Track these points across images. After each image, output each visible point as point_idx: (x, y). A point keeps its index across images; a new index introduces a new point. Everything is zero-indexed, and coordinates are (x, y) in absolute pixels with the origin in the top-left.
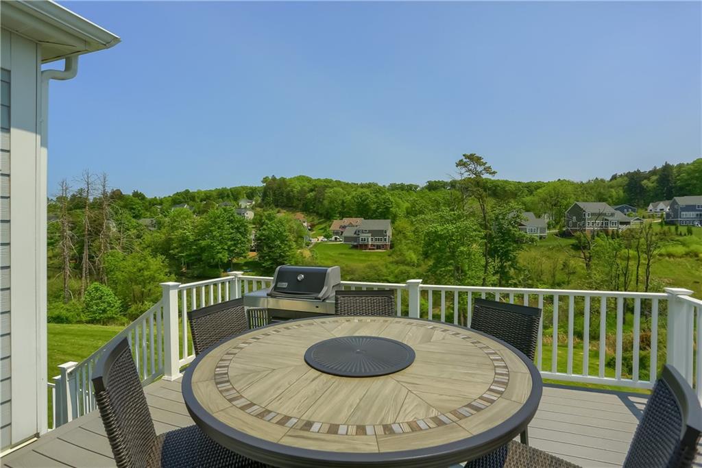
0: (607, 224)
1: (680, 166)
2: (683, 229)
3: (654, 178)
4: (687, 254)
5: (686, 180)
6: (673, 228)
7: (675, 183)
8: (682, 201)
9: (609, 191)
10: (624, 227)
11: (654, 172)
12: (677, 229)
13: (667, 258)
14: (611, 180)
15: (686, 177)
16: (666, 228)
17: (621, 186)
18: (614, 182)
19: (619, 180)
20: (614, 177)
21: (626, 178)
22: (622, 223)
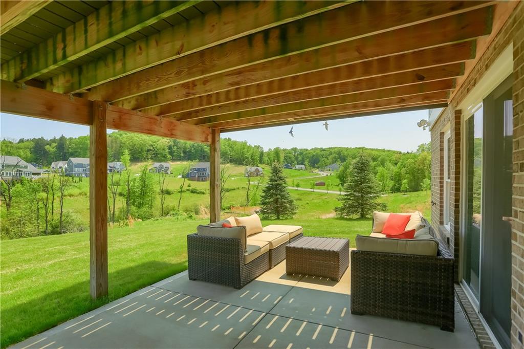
0: (20, 174)
1: (71, 139)
2: (77, 179)
3: (54, 145)
4: (80, 194)
5: (74, 149)
6: (71, 179)
7: (68, 150)
8: (75, 160)
9: (18, 152)
10: (36, 177)
11: (54, 141)
12: (73, 178)
13: (69, 197)
14: (19, 143)
15: (75, 147)
16: (66, 178)
17: (28, 148)
18: (22, 145)
19: (26, 144)
20: (22, 141)
21: (32, 143)
22: (34, 174)
